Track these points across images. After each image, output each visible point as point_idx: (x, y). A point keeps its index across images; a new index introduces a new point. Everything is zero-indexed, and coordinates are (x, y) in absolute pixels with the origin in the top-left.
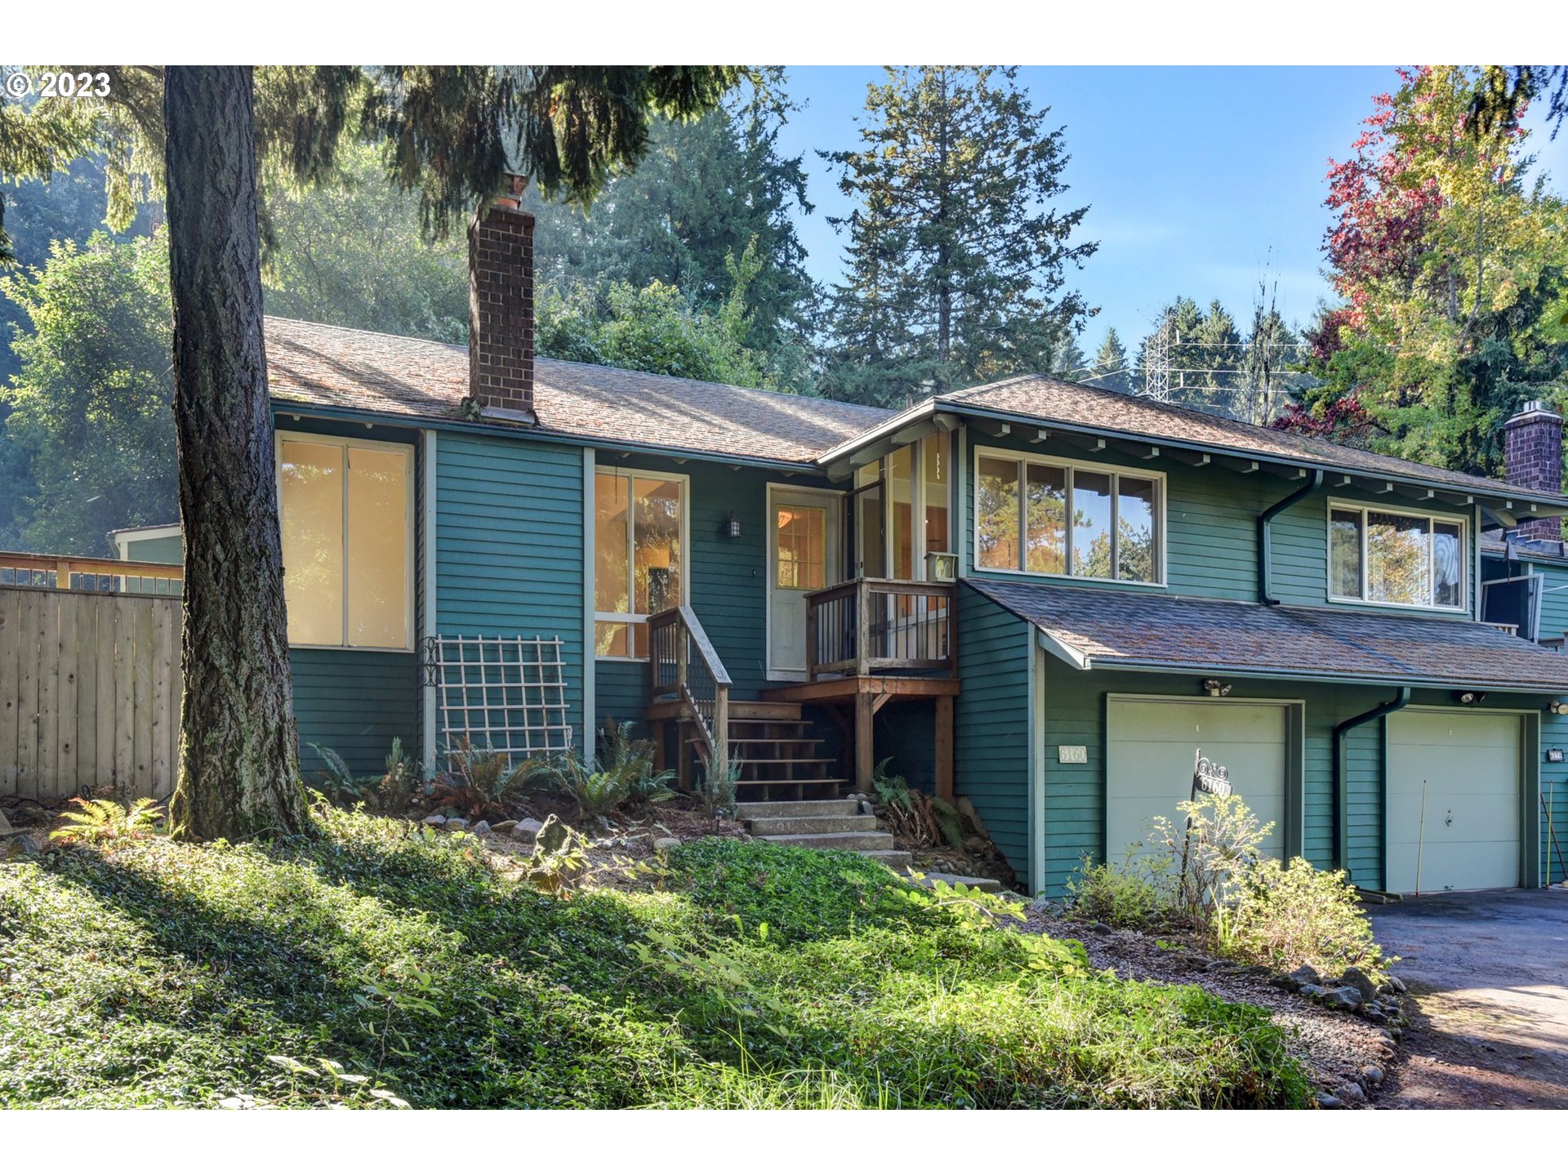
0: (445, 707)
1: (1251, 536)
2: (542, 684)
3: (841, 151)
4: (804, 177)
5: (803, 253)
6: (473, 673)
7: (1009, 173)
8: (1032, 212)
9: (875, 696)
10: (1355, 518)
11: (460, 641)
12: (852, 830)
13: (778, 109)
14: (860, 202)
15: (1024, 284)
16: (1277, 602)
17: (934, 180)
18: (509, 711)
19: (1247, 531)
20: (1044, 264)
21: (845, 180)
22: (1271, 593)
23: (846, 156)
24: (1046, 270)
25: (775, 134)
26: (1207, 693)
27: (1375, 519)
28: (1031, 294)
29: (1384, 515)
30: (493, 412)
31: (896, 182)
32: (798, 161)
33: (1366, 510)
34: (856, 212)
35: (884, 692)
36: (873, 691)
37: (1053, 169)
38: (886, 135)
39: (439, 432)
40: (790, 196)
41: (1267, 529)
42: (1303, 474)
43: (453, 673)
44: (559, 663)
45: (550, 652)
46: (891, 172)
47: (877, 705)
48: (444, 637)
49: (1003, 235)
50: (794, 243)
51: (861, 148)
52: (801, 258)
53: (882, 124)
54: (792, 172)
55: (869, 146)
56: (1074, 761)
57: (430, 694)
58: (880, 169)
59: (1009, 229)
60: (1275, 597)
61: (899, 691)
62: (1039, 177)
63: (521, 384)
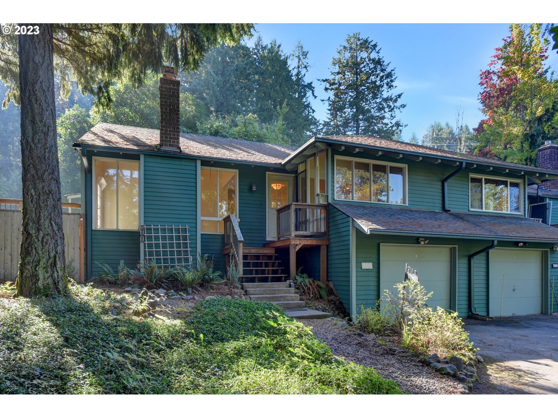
0: (147, 250)
1: (440, 187)
2: (181, 242)
3: (324, 79)
4: (314, 88)
5: (314, 111)
6: (157, 238)
7: (378, 83)
8: (385, 95)
9: (297, 245)
10: (479, 181)
11: (152, 227)
12: (285, 293)
13: (306, 67)
14: (331, 94)
15: (383, 118)
16: (450, 211)
17: (353, 86)
18: (170, 251)
19: (439, 185)
20: (389, 111)
21: (326, 87)
22: (447, 207)
23: (326, 80)
24: (390, 113)
25: (304, 75)
26: (419, 243)
28: (385, 121)
29: (491, 180)
30: (164, 148)
31: (342, 87)
32: (312, 83)
33: (484, 178)
34: (329, 97)
35: (300, 244)
36: (296, 243)
37: (392, 81)
38: (338, 73)
39: (145, 155)
40: (309, 93)
41: (446, 184)
42: (458, 164)
43: (150, 238)
44: (188, 234)
45: (185, 230)
46: (340, 85)
47: (298, 248)
48: (146, 226)
49: (376, 103)
50: (311, 108)
51: (331, 77)
52: (313, 113)
53: (337, 69)
54: (310, 86)
55: (333, 77)
56: (367, 268)
57: (142, 245)
58: (336, 84)
59: (378, 100)
60: (449, 209)
61: (306, 243)
62: (387, 84)
63: (175, 138)
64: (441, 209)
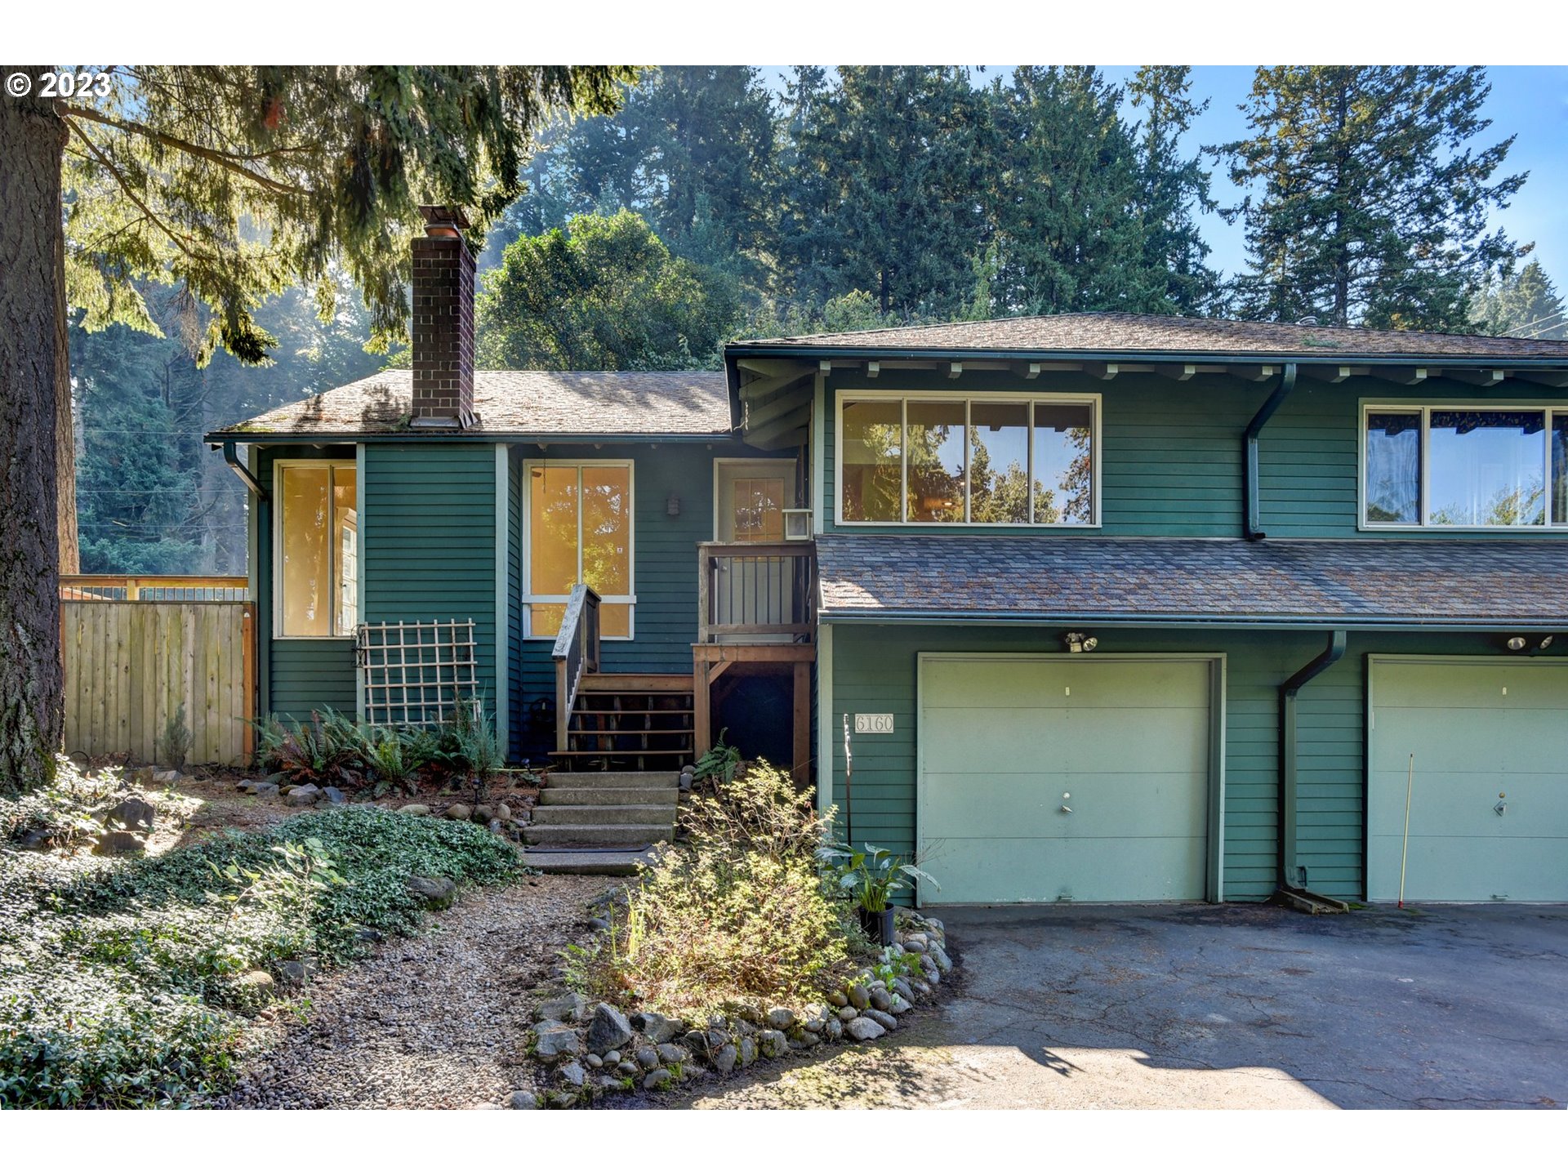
0: (370, 684)
1: (1233, 457)
2: (455, 662)
3: (1230, 142)
4: (1206, 177)
5: (1205, 250)
6: (394, 655)
7: (1421, 121)
8: (1443, 156)
9: (712, 664)
11: (384, 626)
13: (1178, 117)
14: (1258, 190)
15: (1440, 236)
16: (1263, 536)
18: (425, 688)
20: (1458, 211)
21: (1233, 169)
22: (1256, 522)
23: (1237, 145)
24: (1461, 217)
25: (1174, 142)
26: (1067, 649)
27: (1439, 419)
28: (1448, 246)
29: (1454, 413)
30: (422, 423)
31: (1293, 160)
32: (1196, 162)
33: (1427, 410)
34: (1248, 199)
35: (723, 660)
36: (710, 659)
37: (1469, 106)
38: (1277, 115)
39: (367, 444)
40: (1189, 198)
41: (1254, 447)
42: (1267, 372)
43: (376, 656)
44: (471, 643)
45: (463, 634)
46: (1283, 153)
47: (714, 674)
48: (370, 624)
49: (1410, 189)
50: (1195, 241)
51: (1251, 135)
52: (1203, 255)
53: (1272, 102)
54: (1192, 175)
55: (1259, 130)
56: (874, 730)
57: (360, 674)
58: (1270, 152)
59: (1418, 181)
60: (1261, 530)
61: (741, 659)
62: (1453, 119)
63: (448, 394)
64: (1235, 530)
